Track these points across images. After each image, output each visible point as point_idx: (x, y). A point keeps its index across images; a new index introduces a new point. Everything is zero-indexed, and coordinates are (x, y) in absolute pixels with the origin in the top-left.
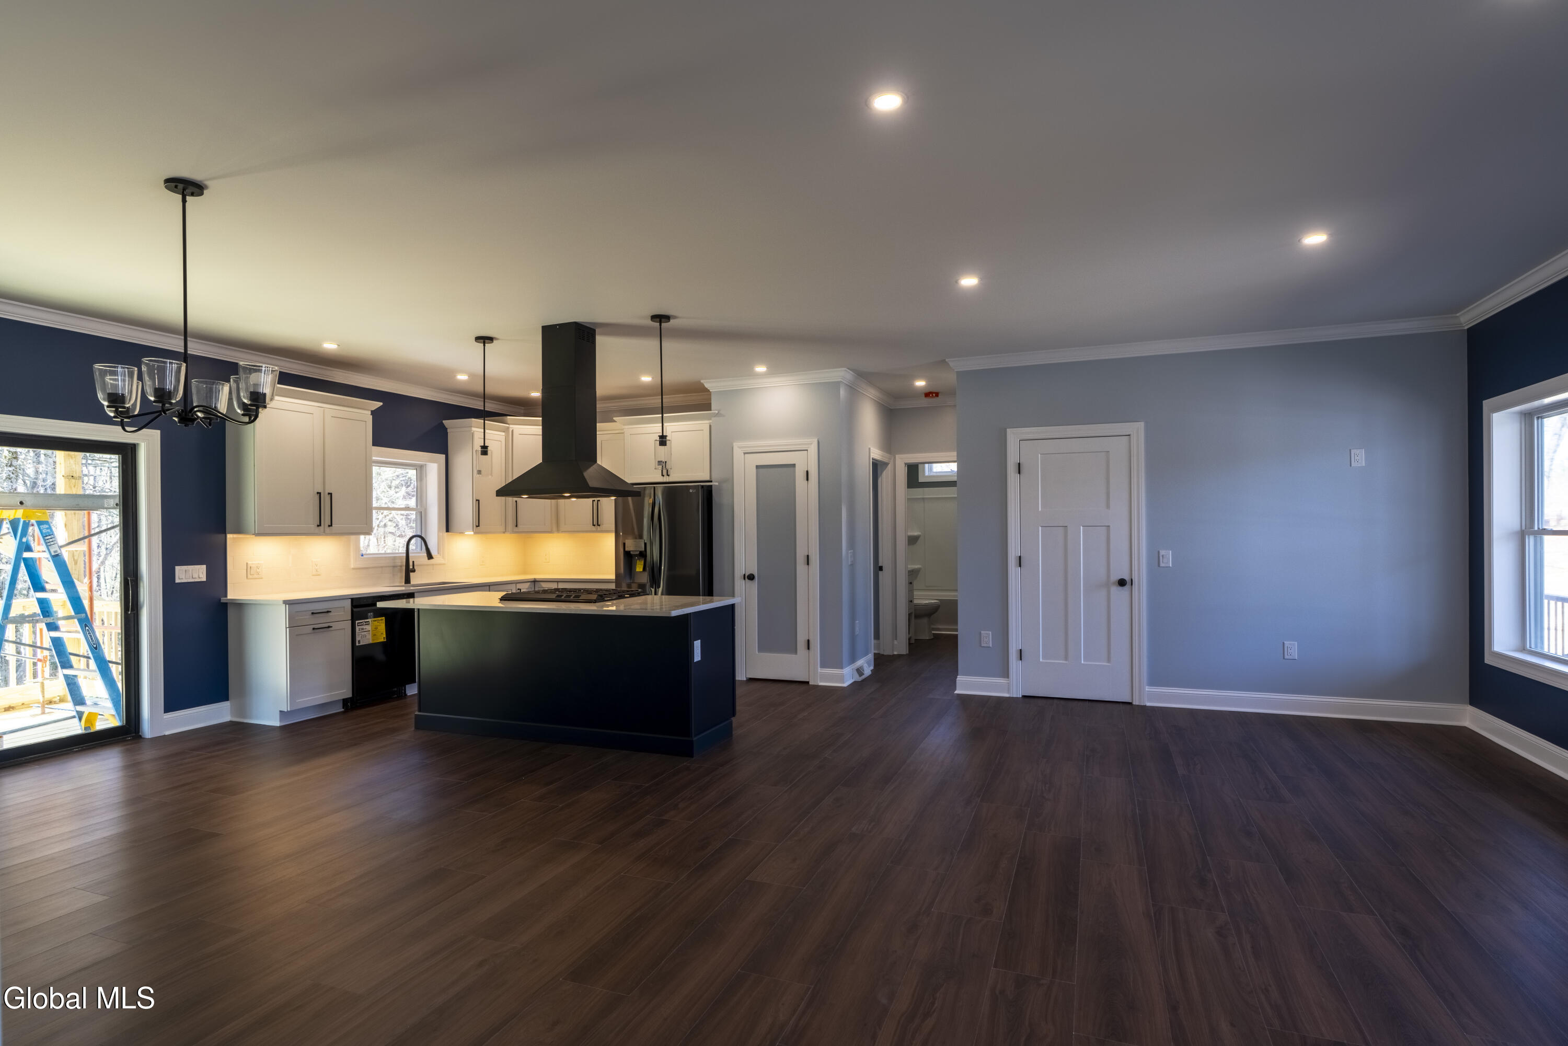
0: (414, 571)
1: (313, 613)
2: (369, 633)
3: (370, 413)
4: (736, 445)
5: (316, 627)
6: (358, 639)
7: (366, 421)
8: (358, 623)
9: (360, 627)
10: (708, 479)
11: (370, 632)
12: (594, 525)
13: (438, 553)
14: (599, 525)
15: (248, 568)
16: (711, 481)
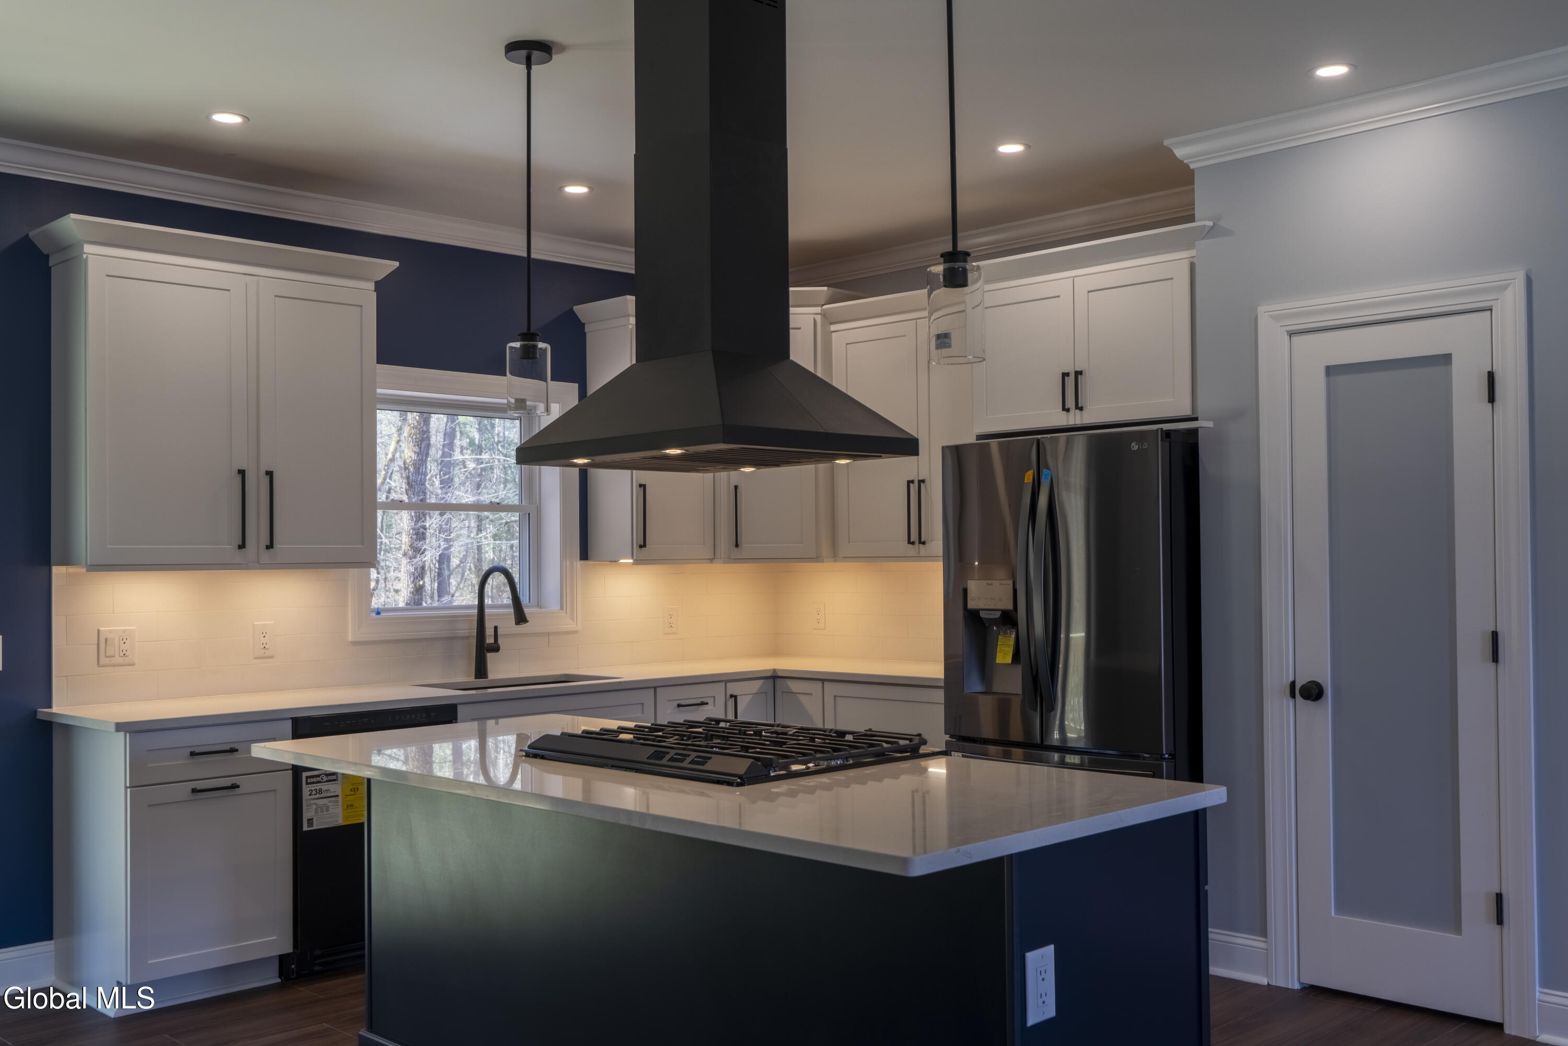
0: (495, 648)
1: (193, 754)
2: (338, 802)
3: (371, 286)
4: (1264, 311)
5: (199, 788)
6: (306, 816)
7: (361, 306)
8: (307, 777)
9: (313, 787)
10: (1186, 411)
11: (340, 799)
12: (911, 543)
13: (562, 608)
14: (924, 543)
15: (101, 642)
16: (1196, 419)
